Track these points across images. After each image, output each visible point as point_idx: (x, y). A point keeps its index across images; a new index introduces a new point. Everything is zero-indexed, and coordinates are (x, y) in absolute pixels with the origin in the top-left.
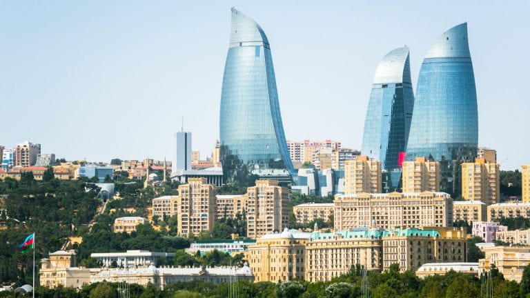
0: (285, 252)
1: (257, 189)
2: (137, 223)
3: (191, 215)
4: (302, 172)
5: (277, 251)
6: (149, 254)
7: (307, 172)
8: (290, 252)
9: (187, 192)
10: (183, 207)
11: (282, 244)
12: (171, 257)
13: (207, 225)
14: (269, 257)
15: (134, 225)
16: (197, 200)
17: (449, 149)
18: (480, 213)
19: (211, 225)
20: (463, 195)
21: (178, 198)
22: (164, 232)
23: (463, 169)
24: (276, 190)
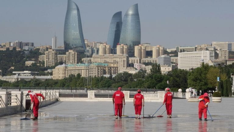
0: (63, 71)
1: (69, 53)
2: (32, 63)
3: (49, 61)
4: (88, 48)
5: (61, 71)
6: (30, 72)
7: (89, 48)
8: (65, 71)
9: (48, 53)
10: (46, 58)
11: (62, 68)
12: (38, 73)
13: (54, 64)
14: (58, 73)
15: (31, 63)
16: (50, 56)
17: (132, 42)
18: (139, 61)
19: (55, 64)
20: (135, 55)
21: (45, 56)
22: (40, 66)
23: (135, 48)
24: (75, 53)
